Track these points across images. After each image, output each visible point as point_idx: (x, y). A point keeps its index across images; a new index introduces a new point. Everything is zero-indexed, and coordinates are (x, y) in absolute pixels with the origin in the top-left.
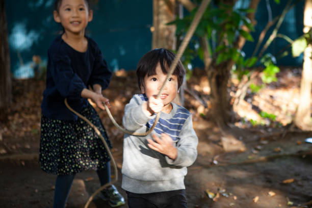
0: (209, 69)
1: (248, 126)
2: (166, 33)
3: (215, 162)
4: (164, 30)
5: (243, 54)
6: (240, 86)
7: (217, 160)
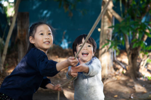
0: (128, 50)
1: (147, 80)
2: (107, 32)
3: (132, 97)
4: (106, 30)
5: (146, 44)
6: (143, 59)
7: (133, 96)
